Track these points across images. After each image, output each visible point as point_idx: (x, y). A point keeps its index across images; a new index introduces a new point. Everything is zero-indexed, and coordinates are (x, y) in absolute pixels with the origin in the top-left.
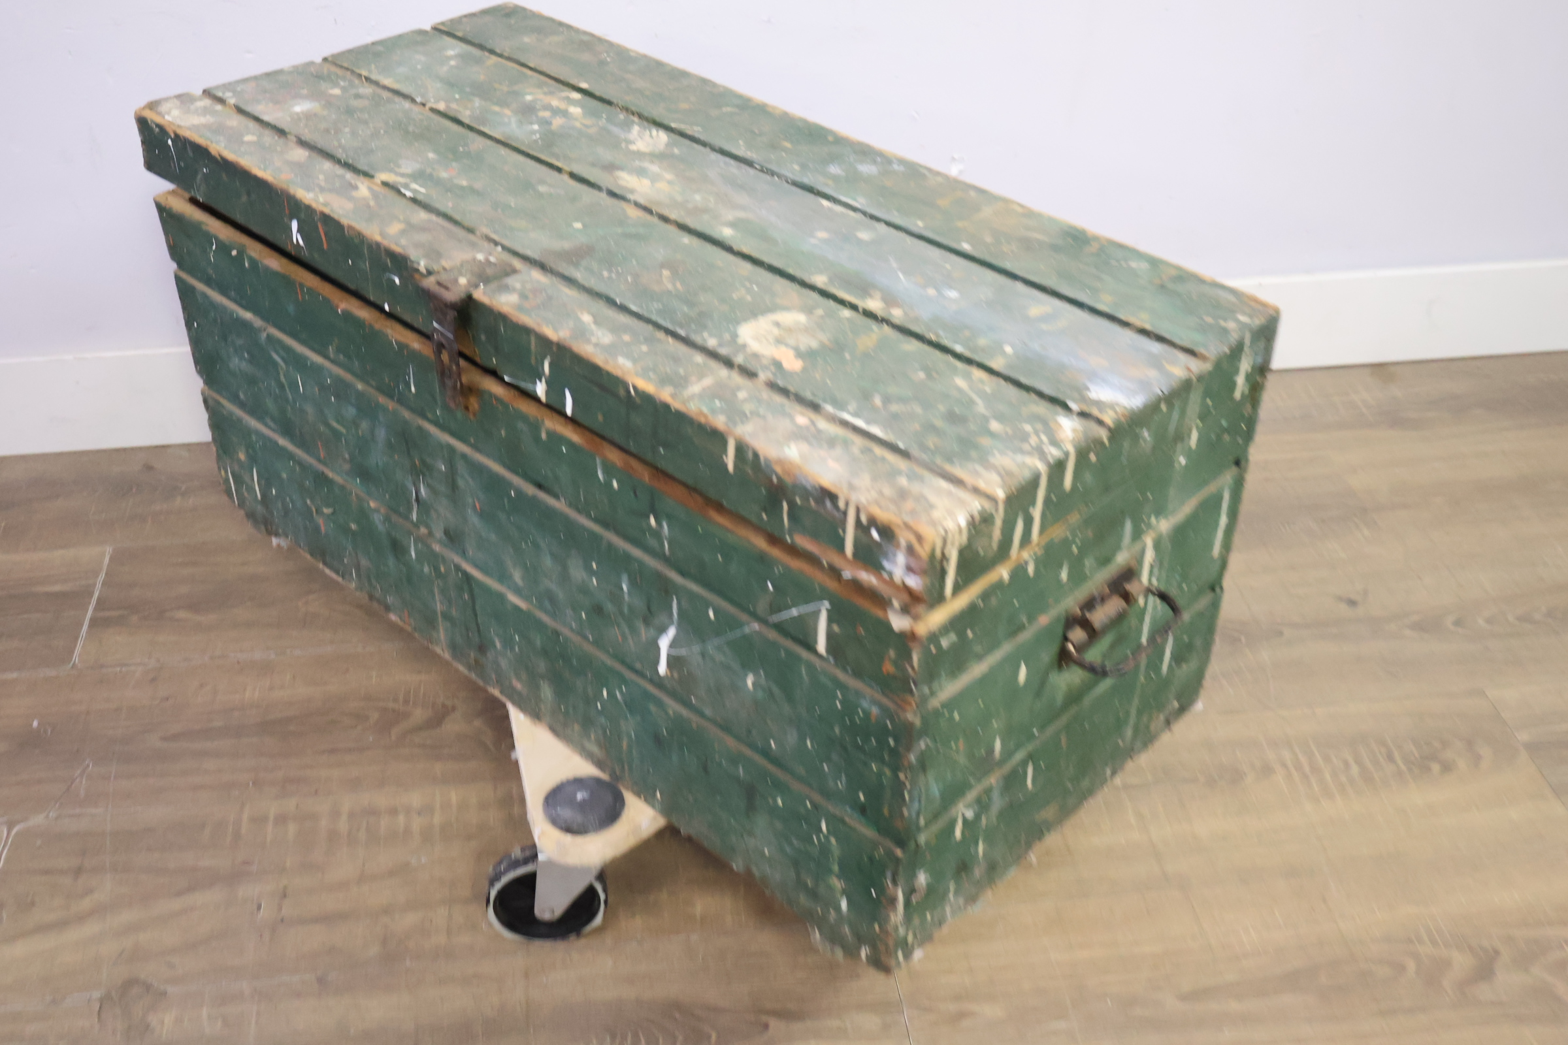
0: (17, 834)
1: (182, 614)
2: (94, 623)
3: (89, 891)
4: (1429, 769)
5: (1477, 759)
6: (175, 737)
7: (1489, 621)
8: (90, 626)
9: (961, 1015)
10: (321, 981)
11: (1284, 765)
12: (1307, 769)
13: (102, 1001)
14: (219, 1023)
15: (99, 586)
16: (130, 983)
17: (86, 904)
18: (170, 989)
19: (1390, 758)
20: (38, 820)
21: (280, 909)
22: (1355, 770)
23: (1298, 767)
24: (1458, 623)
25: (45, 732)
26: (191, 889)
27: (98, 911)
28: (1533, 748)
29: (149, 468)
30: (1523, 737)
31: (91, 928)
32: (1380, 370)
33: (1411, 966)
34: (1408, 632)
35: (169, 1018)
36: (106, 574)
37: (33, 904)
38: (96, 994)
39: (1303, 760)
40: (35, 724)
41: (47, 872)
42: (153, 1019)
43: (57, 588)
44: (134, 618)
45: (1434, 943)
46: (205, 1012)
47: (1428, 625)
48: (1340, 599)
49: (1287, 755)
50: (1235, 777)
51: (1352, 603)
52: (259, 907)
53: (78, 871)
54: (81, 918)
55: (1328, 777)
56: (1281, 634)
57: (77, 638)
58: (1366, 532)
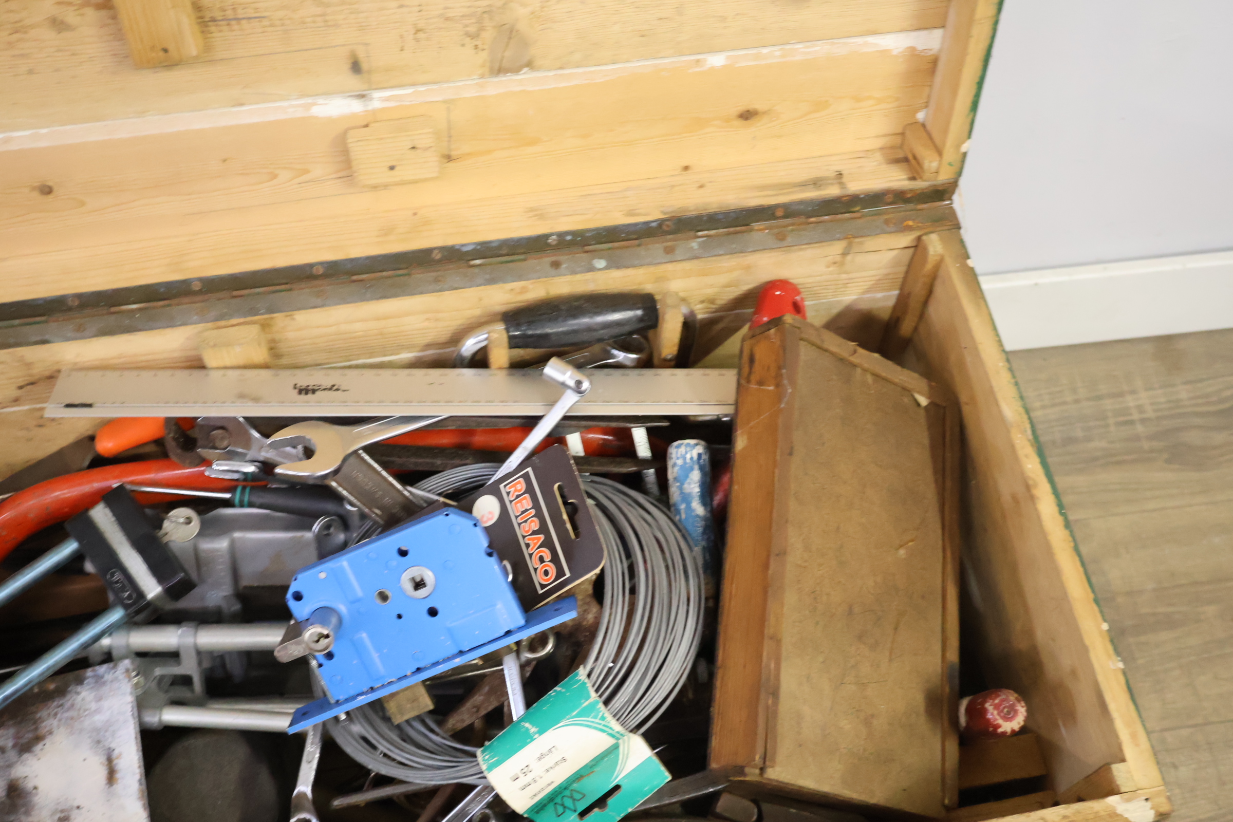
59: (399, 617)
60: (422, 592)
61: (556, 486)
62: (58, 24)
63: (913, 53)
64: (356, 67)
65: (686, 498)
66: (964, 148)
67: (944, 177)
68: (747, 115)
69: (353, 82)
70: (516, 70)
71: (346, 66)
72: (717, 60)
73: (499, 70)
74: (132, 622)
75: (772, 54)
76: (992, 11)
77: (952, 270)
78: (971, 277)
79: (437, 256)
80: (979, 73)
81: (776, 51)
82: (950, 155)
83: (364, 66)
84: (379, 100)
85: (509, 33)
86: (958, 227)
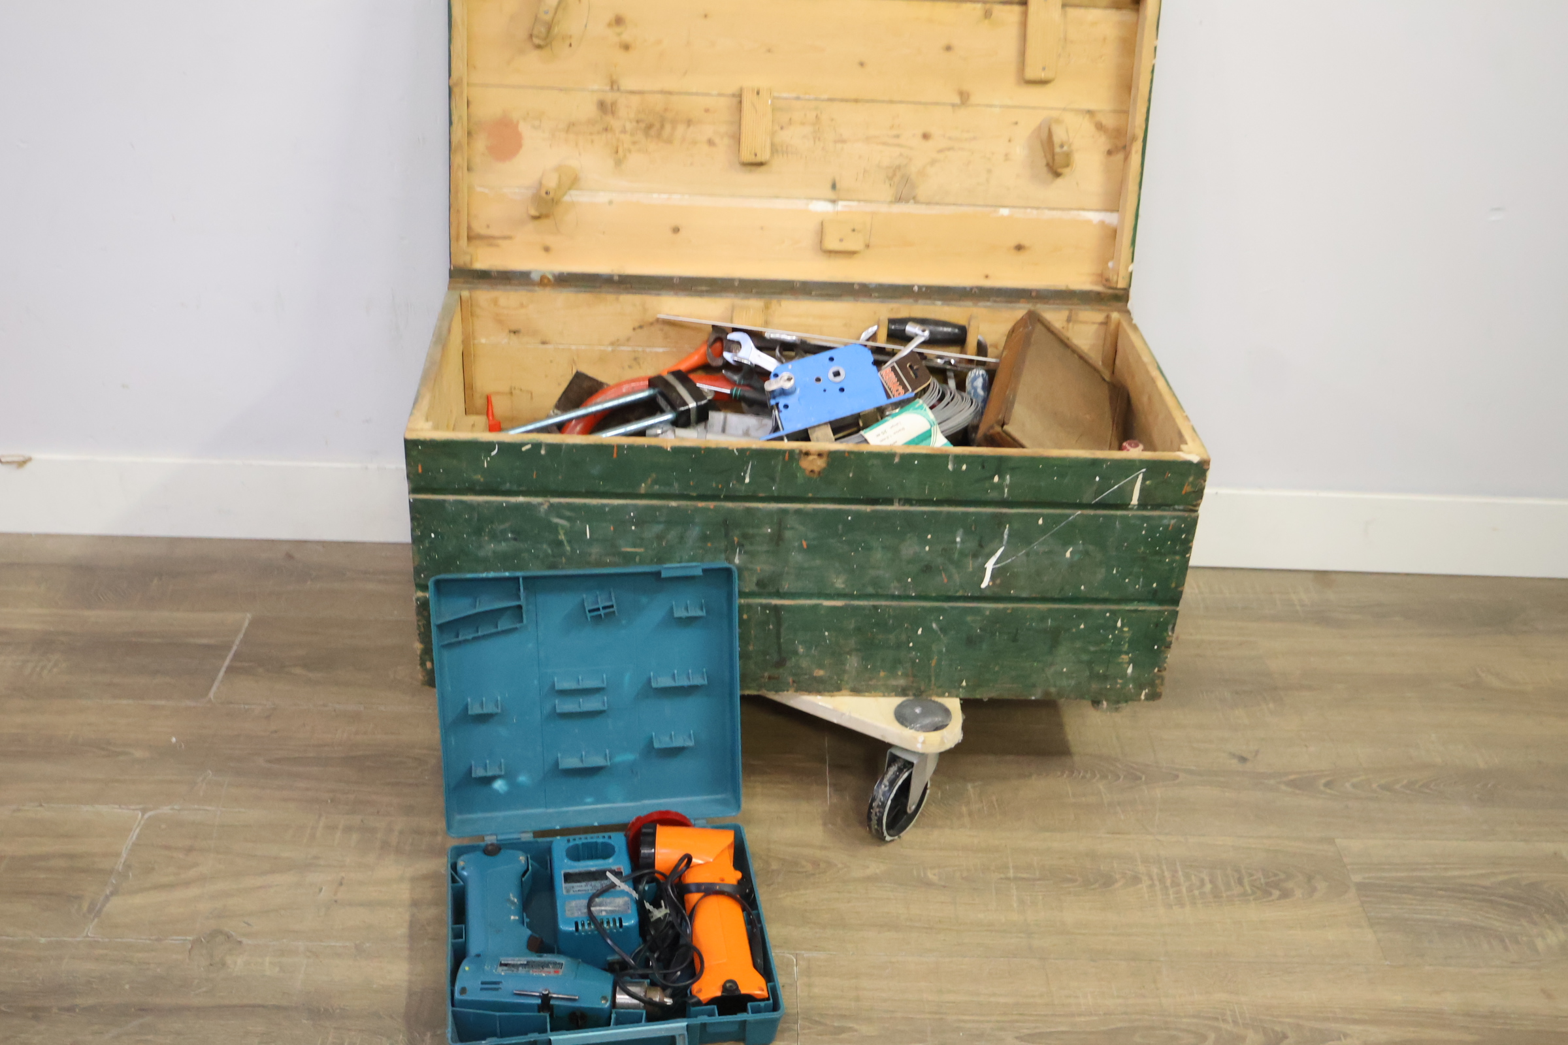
0: (150, 817)
1: (298, 671)
2: (230, 670)
3: (196, 865)
4: (1270, 894)
5: (1313, 890)
6: (279, 761)
7: (1354, 786)
8: (226, 672)
9: (842, 1030)
10: (357, 947)
11: (1151, 879)
12: (1168, 882)
13: (194, 942)
14: (277, 969)
15: (237, 642)
16: (217, 932)
17: (192, 873)
18: (245, 941)
19: (1240, 882)
20: (166, 810)
21: (336, 893)
22: (1208, 887)
23: (1162, 880)
24: (1327, 785)
25: (181, 746)
26: (272, 871)
27: (202, 879)
28: (1361, 887)
29: (289, 556)
30: (1357, 878)
31: (193, 891)
32: (1322, 576)
33: (1212, 1036)
34: (1283, 787)
35: (240, 961)
36: (244, 635)
37: (153, 869)
38: (190, 938)
39: (1167, 874)
40: (174, 740)
41: (167, 848)
42: (229, 960)
43: (205, 641)
44: (260, 670)
45: (1235, 1022)
46: (267, 959)
47: (1302, 783)
48: (1233, 755)
49: (1155, 870)
50: (1107, 881)
51: (1243, 759)
52: (321, 890)
53: (190, 850)
54: (187, 884)
55: (1184, 890)
56: (1177, 777)
57: (213, 681)
58: (1271, 705)
59: (825, 391)
60: (838, 379)
61: (908, 365)
62: (711, 142)
63: (1102, 224)
64: (834, 186)
65: (975, 389)
66: (1130, 269)
67: (1121, 284)
68: (1019, 248)
69: (831, 195)
70: (907, 201)
71: (829, 185)
72: (1005, 212)
73: (899, 199)
74: (676, 423)
75: (1034, 213)
76: (1137, 188)
77: (1125, 324)
78: (1135, 328)
79: (856, 287)
80: (1133, 223)
81: (1035, 212)
82: (1122, 273)
83: (838, 186)
84: (841, 205)
85: (907, 180)
86: (1130, 314)
